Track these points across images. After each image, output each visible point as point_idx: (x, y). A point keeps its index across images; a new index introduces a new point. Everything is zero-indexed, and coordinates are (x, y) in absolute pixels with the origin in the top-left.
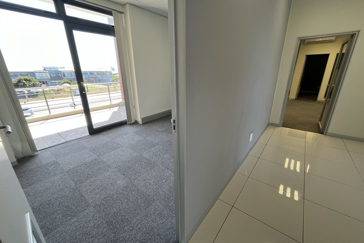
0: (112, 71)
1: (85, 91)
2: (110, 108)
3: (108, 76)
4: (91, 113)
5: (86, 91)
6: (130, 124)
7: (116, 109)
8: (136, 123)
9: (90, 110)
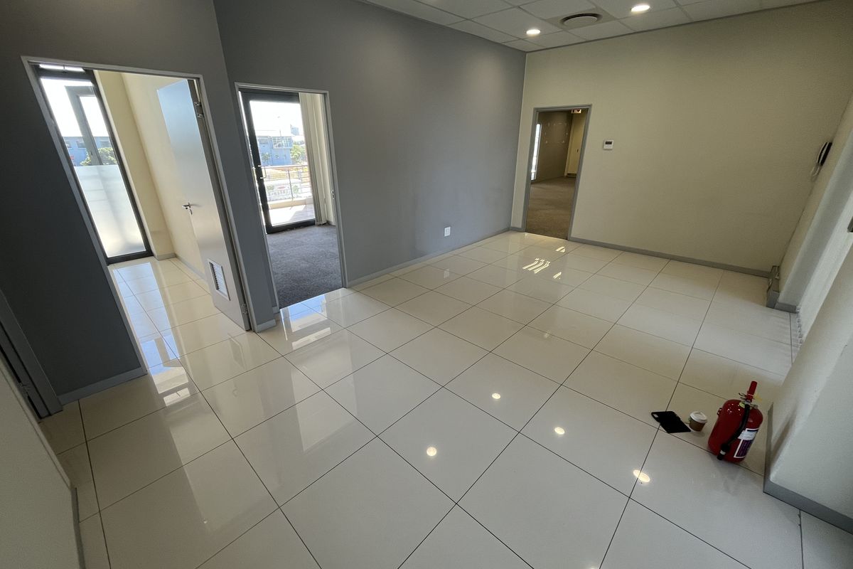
0: (292, 135)
1: (262, 176)
2: (292, 206)
3: (284, 147)
4: (270, 211)
5: (264, 176)
6: (320, 225)
7: (301, 208)
8: (328, 224)
9: (269, 207)
